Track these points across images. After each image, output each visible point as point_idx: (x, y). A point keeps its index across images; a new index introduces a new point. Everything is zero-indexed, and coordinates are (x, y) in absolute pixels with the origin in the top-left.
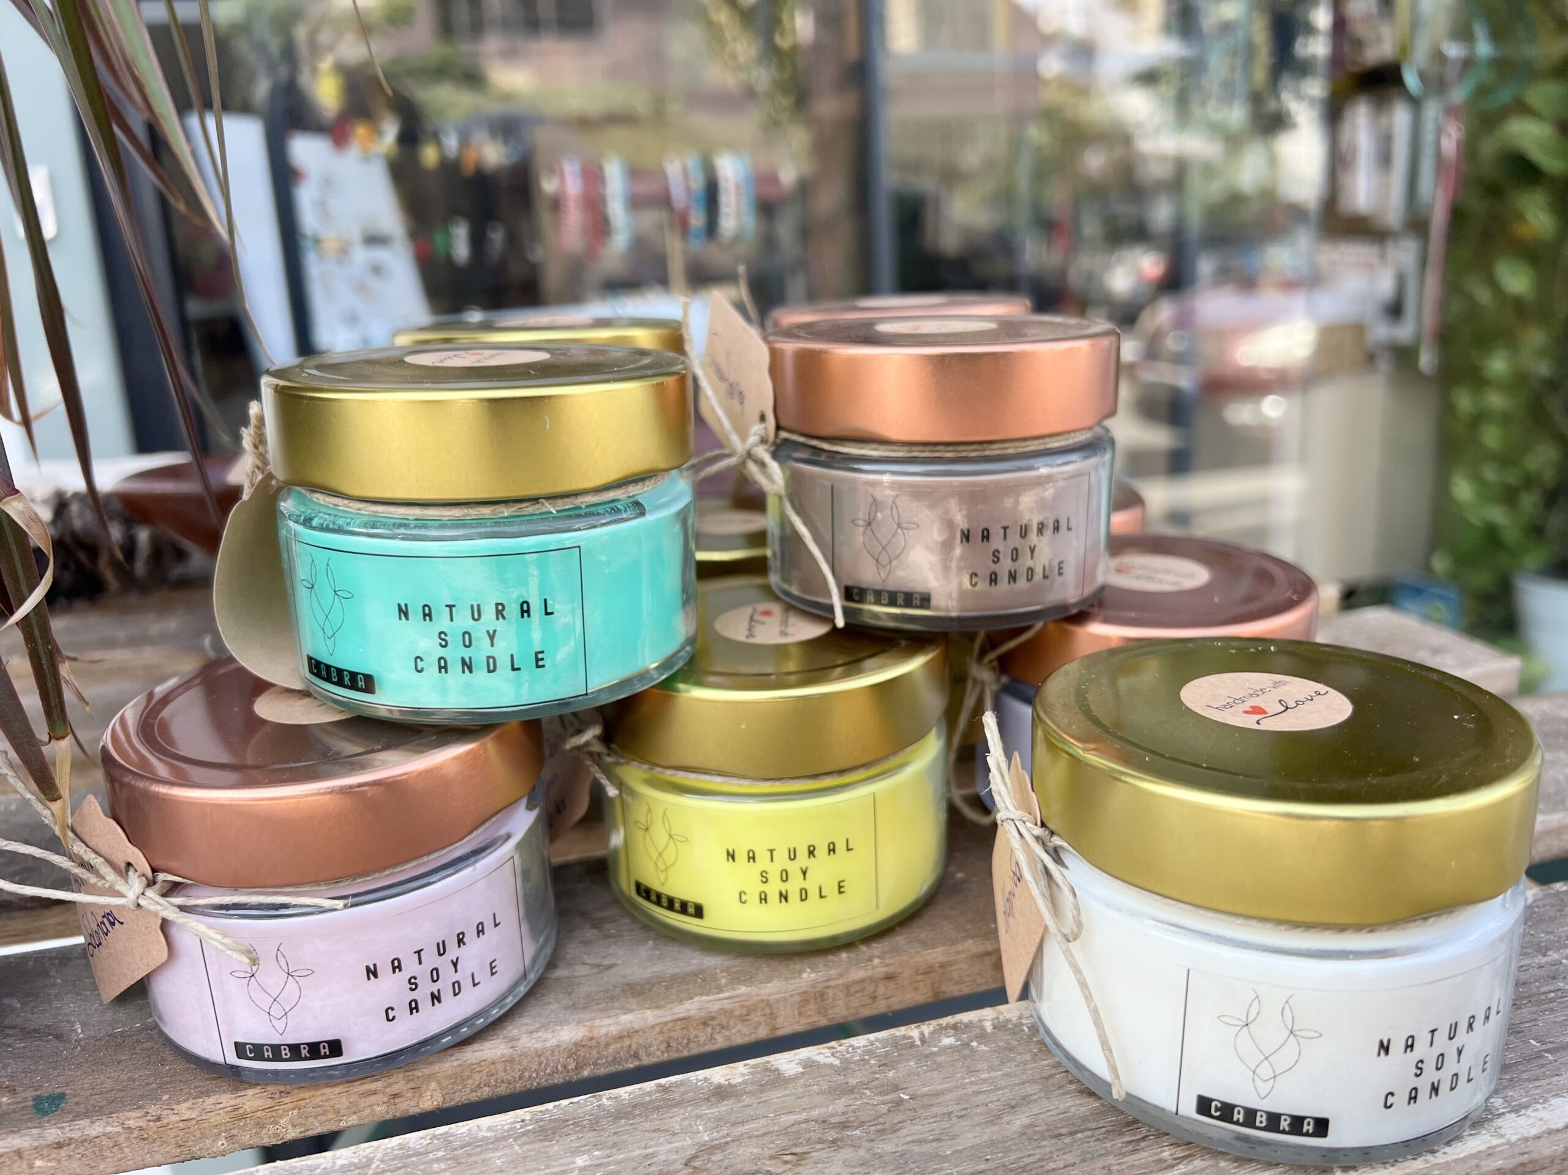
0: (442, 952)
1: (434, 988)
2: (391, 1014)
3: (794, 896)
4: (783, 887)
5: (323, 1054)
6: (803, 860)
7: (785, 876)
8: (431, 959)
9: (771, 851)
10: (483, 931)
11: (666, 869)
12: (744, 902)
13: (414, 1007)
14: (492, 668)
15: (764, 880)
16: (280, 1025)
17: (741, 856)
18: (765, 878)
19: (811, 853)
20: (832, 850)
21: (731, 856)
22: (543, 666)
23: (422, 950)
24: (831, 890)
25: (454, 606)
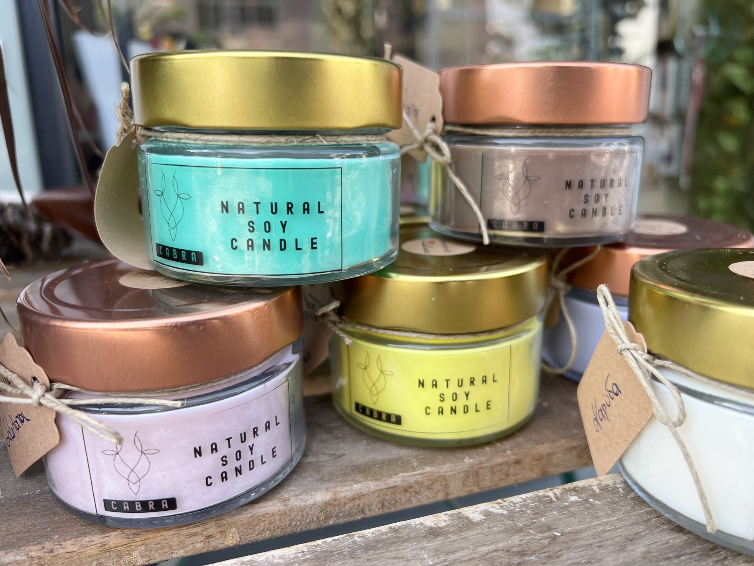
0: (243, 440)
1: (237, 464)
2: (210, 481)
3: (460, 410)
4: (453, 404)
5: (163, 508)
6: (467, 386)
7: (455, 397)
8: (236, 445)
9: (448, 381)
10: (269, 427)
11: (378, 393)
12: (429, 414)
13: (224, 477)
14: (283, 247)
15: (442, 399)
16: (135, 488)
17: (428, 384)
18: (442, 398)
19: (472, 382)
20: (484, 381)
21: (421, 384)
22: (316, 248)
23: (231, 438)
24: (482, 406)
25: (260, 203)
